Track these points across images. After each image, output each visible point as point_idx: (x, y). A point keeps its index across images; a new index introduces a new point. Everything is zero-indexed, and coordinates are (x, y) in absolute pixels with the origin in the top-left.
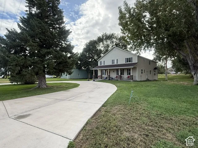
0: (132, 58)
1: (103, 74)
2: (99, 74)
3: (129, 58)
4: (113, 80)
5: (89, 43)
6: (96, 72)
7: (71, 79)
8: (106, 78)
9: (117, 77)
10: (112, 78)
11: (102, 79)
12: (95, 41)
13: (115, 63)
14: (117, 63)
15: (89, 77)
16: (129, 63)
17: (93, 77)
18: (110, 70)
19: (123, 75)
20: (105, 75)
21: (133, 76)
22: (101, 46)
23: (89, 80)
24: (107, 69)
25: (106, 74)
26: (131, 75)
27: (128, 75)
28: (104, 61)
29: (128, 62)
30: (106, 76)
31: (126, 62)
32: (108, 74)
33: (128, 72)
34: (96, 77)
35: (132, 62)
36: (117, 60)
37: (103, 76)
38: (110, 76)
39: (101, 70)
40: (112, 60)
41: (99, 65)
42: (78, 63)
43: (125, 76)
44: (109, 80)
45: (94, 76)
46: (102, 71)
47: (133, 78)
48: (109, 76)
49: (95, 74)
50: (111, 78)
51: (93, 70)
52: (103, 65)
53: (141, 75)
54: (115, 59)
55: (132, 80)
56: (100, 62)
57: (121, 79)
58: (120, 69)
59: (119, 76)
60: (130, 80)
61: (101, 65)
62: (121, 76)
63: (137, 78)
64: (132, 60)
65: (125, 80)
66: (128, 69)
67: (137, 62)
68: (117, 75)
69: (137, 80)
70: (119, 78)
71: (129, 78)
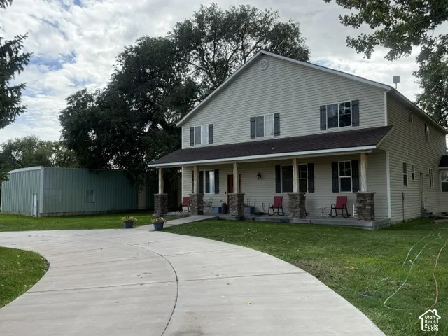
0: (356, 104)
1: (208, 191)
2: (188, 188)
3: (342, 106)
4: (263, 218)
5: (137, 49)
6: (172, 178)
7: (50, 216)
9: (278, 203)
11: (200, 213)
12: (166, 41)
13: (268, 134)
14: (277, 132)
15: (142, 204)
16: (339, 129)
17: (157, 203)
18: (241, 165)
19: (312, 190)
20: (217, 191)
21: (372, 195)
22: (192, 68)
23: (129, 225)
24: (229, 166)
25: (224, 187)
26: (363, 189)
27: (335, 190)
28: (211, 127)
29: (333, 124)
30: (222, 198)
31: (323, 127)
32: (230, 189)
33: (335, 178)
34: (173, 203)
35: (357, 123)
36: (277, 117)
37: (209, 196)
38: (245, 202)
39: (198, 166)
40: (252, 120)
41: (186, 144)
42: (90, 142)
43: (324, 196)
44: (241, 218)
45: (163, 198)
46: (201, 174)
47: (372, 211)
48: (241, 196)
49: (165, 189)
51: (155, 170)
52: (204, 142)
53: (403, 194)
54: (264, 115)
55: (372, 220)
56: (192, 130)
57: (304, 214)
58: (297, 163)
59: (293, 196)
60: (360, 223)
61: (195, 146)
62: (302, 198)
63: (389, 210)
64: (359, 114)
65: (323, 217)
66: (337, 163)
67: (386, 125)
68: (278, 191)
69: (390, 217)
70: (295, 208)
71: (346, 208)
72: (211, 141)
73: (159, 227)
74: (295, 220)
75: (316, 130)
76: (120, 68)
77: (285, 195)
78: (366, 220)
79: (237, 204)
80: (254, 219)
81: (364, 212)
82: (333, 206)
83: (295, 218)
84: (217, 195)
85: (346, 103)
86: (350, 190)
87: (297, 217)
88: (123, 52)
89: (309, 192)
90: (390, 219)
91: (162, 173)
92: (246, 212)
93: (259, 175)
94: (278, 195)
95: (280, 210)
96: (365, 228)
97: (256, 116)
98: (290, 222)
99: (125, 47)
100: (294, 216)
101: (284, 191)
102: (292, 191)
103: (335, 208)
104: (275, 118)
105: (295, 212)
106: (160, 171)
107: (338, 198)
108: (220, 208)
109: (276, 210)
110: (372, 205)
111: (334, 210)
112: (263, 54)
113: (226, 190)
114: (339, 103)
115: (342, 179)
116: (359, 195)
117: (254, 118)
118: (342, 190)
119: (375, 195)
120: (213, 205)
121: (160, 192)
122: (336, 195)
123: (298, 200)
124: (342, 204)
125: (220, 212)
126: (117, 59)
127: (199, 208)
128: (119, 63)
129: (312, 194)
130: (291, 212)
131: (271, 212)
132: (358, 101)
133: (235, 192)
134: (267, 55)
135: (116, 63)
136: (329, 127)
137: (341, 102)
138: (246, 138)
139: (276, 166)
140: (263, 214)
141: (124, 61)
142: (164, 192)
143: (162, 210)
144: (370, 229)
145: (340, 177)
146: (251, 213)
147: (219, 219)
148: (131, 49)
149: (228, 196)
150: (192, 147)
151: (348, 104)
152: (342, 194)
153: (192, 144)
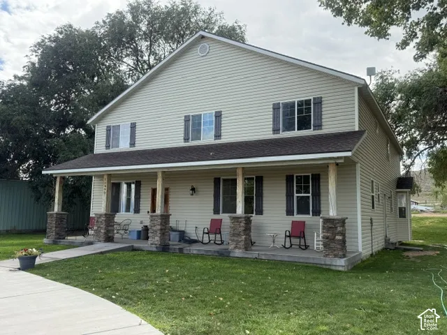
0: (318, 102)
1: (126, 210)
2: (98, 204)
3: (300, 104)
4: (194, 249)
6: (78, 191)
8: (144, 234)
9: (216, 227)
10: (182, 236)
13: (207, 138)
14: (218, 136)
16: (296, 133)
18: (169, 176)
19: (260, 212)
24: (152, 176)
25: (146, 205)
26: (332, 213)
27: (290, 212)
28: (133, 126)
29: (289, 127)
31: (276, 130)
32: (154, 210)
33: (289, 196)
35: (319, 126)
36: (218, 116)
37: (121, 217)
38: (172, 223)
40: (187, 119)
41: (100, 147)
43: (274, 219)
44: (164, 248)
45: (59, 217)
47: (344, 243)
48: (165, 218)
50: (174, 236)
51: (52, 179)
52: (124, 145)
53: (371, 219)
54: (202, 113)
55: (344, 256)
56: (108, 129)
57: (249, 244)
58: (243, 174)
59: (236, 219)
60: (328, 261)
61: (111, 150)
62: (248, 221)
63: (360, 240)
64: (321, 115)
65: (275, 249)
66: (293, 176)
67: (357, 129)
68: (216, 211)
69: (360, 250)
70: (239, 235)
71: (304, 237)
72: (133, 144)
73: (28, 264)
74: (238, 253)
75: (267, 134)
76: (35, 59)
77: (225, 217)
78: (336, 256)
79: (159, 227)
80: (181, 250)
81: (332, 245)
82: (288, 234)
83: (237, 251)
84: (137, 215)
85: (306, 101)
86: (309, 214)
87: (240, 248)
88: (40, 41)
89: (256, 214)
90: (360, 254)
91: (60, 182)
92: (174, 238)
93: (193, 189)
94: (217, 217)
95: (218, 236)
96: (333, 268)
97: (191, 114)
98: (231, 255)
99: (43, 36)
100: (236, 247)
101: (224, 212)
102: (235, 212)
103: (290, 236)
104: (216, 117)
105: (238, 242)
106: (58, 180)
107: (294, 223)
108: (139, 232)
109: (212, 237)
110: (343, 234)
111: (288, 239)
112: (203, 37)
113: (149, 209)
114: (296, 101)
115: (298, 197)
116: (327, 221)
117: (189, 116)
118: (299, 212)
119: (346, 221)
120: (131, 228)
121: (56, 208)
122: (291, 218)
123: (242, 224)
124: (298, 232)
125: (139, 238)
126: (32, 48)
127: (108, 232)
128: (34, 53)
129: (259, 217)
130: (233, 241)
131: (206, 239)
132: (321, 98)
133: (158, 212)
134: (208, 38)
135: (31, 53)
136: (283, 131)
137: (299, 99)
138: (179, 142)
139: (215, 179)
140: (195, 241)
141: (39, 51)
142: (63, 210)
143: (57, 234)
144: (340, 269)
145: (296, 195)
146: (180, 241)
147: (133, 249)
148: (50, 38)
149: (152, 216)
150: (108, 151)
151: (308, 102)
152: (298, 218)
153: (108, 147)
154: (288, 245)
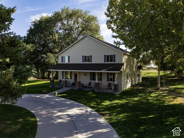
2: (61, 77)
16: (110, 63)
20: (71, 78)
21: (118, 85)
26: (116, 83)
28: (69, 57)
30: (73, 81)
31: (105, 61)
41: (60, 62)
43: (104, 83)
44: (80, 89)
45: (53, 81)
47: (118, 89)
52: (66, 62)
53: (126, 81)
54: (87, 55)
56: (62, 57)
63: (122, 87)
64: (115, 59)
69: (122, 89)
72: (69, 62)
74: (96, 91)
75: (103, 62)
79: (78, 85)
82: (107, 86)
84: (71, 80)
86: (112, 81)
93: (85, 74)
94: (90, 81)
101: (93, 80)
104: (90, 57)
105: (96, 88)
108: (72, 84)
112: (87, 36)
113: (74, 78)
114: (110, 55)
117: (83, 56)
120: (70, 83)
121: (52, 79)
122: (108, 82)
123: (97, 85)
124: (110, 85)
127: (66, 85)
129: (101, 81)
132: (115, 55)
133: (78, 81)
136: (107, 62)
138: (81, 62)
139: (90, 72)
140: (86, 86)
145: (109, 77)
146: (82, 87)
147: (73, 89)
149: (75, 80)
150: (62, 63)
151: (112, 56)
152: (110, 82)
153: (62, 62)
154: (107, 88)
